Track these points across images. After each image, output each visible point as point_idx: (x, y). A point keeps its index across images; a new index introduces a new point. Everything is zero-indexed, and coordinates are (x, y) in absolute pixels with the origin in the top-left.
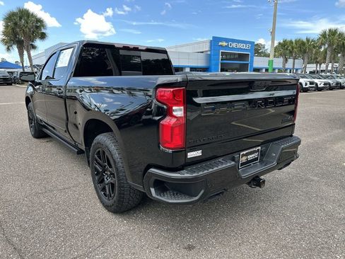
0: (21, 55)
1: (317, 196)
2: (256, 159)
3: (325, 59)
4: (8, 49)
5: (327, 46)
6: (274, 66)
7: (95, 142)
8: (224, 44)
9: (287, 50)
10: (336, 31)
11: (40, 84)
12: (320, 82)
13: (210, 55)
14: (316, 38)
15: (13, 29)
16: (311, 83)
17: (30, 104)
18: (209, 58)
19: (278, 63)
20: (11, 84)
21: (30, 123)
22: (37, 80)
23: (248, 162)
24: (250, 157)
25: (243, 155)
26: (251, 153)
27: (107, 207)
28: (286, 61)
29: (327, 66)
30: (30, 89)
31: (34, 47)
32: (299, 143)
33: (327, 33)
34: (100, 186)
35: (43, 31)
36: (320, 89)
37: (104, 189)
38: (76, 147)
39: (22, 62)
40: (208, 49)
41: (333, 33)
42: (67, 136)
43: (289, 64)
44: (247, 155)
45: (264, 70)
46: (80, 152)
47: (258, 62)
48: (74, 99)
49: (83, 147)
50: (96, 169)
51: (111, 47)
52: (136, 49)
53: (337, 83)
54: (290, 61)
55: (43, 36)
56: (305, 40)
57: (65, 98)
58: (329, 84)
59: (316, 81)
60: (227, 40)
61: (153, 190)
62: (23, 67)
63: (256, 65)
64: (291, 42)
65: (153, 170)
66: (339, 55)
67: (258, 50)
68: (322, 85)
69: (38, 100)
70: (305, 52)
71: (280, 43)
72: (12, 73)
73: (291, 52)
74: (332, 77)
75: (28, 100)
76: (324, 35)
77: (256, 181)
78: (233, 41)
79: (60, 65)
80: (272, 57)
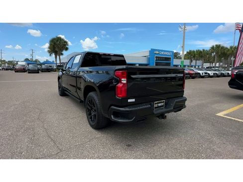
0: (56, 58)
1: (197, 128)
2: (163, 106)
3: (214, 60)
4: (50, 55)
5: (215, 54)
6: (184, 64)
7: (88, 96)
8: (157, 52)
9: (191, 55)
10: (220, 45)
11: (65, 70)
12: (211, 73)
13: (149, 58)
14: (208, 49)
15: (53, 46)
16: (205, 73)
17: (60, 80)
18: (149, 59)
19: (187, 62)
20: (50, 72)
21: (59, 89)
22: (64, 69)
23: (158, 107)
24: (160, 105)
25: (156, 103)
26: (160, 103)
27: (92, 126)
28: (192, 61)
29: (215, 65)
30: (60, 73)
31: (62, 54)
32: (186, 100)
33: (215, 46)
34: (89, 117)
35: (67, 46)
36: (211, 77)
37: (91, 118)
38: (80, 99)
39: (56, 61)
40: (148, 55)
41: (218, 46)
42: (76, 94)
43: (194, 63)
44: (158, 103)
45: (179, 66)
46: (81, 102)
47: (176, 62)
48: (80, 77)
49: (83, 99)
50: (88, 109)
51: (98, 54)
52: (109, 55)
53: (222, 74)
54: (194, 62)
55: (67, 49)
56: (202, 50)
57: (76, 77)
58: (217, 74)
59: (208, 72)
60: (159, 50)
61: (112, 116)
62: (56, 63)
63: (174, 64)
64: (194, 51)
65: (113, 107)
66: (223, 58)
67: (176, 55)
68: (212, 75)
69: (64, 78)
70: (202, 57)
71: (187, 52)
72: (51, 66)
73: (194, 57)
74: (219, 70)
75: (59, 78)
76: (213, 48)
77: (162, 116)
78: (162, 51)
79: (75, 62)
80: (183, 59)
